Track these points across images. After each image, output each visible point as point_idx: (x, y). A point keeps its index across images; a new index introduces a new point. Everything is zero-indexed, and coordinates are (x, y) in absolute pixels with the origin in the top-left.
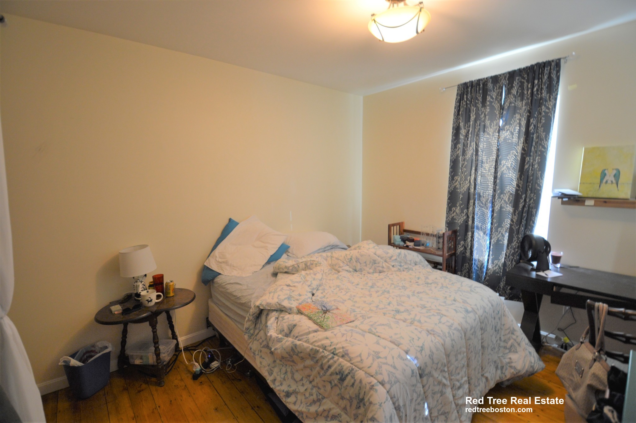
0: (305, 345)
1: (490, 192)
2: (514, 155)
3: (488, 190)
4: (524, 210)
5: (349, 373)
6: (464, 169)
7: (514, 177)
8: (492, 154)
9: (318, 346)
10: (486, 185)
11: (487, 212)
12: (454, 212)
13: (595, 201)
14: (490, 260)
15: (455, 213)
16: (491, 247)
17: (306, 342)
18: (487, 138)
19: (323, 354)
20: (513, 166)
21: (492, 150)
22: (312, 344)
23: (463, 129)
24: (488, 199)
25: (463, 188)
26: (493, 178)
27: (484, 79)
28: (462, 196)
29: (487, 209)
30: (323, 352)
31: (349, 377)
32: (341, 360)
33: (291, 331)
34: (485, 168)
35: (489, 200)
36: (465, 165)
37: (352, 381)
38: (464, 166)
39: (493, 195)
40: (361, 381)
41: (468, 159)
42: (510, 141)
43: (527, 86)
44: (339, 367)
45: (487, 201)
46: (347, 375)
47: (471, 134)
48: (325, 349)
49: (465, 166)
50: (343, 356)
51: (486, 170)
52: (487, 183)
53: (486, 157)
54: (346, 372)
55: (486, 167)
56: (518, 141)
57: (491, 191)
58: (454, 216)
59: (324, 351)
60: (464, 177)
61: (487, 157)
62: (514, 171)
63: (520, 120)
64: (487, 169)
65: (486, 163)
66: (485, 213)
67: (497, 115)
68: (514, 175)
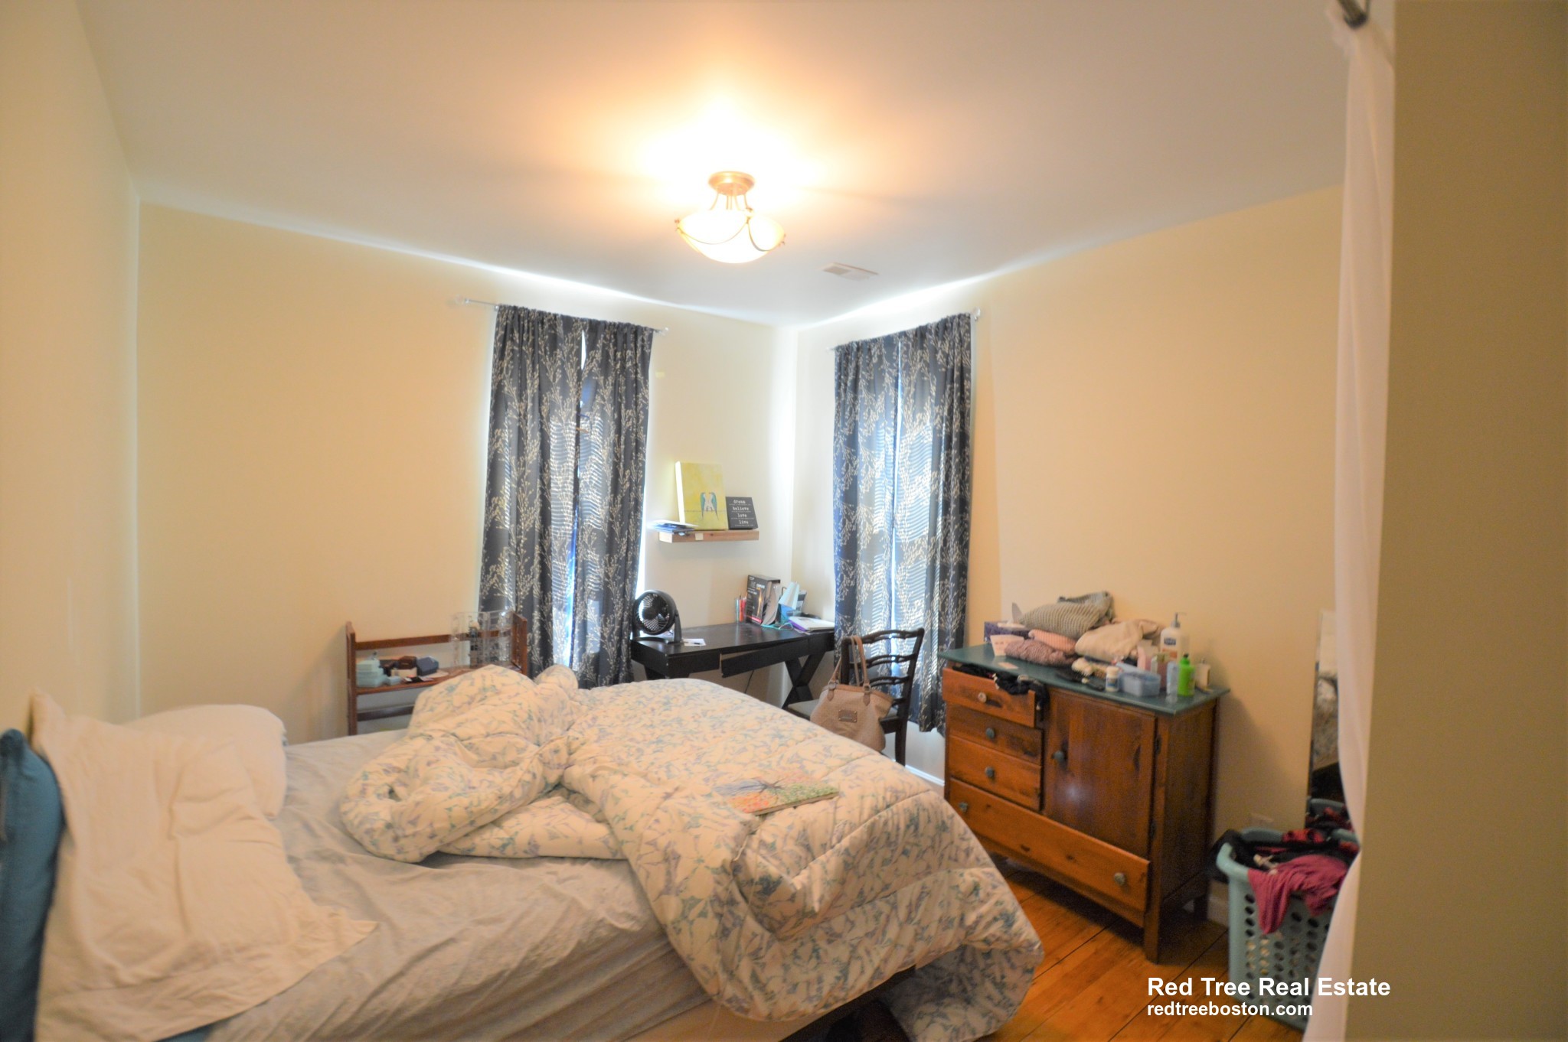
0: (855, 833)
1: (567, 528)
2: (595, 464)
3: (564, 525)
4: (629, 555)
5: (918, 810)
6: (526, 482)
7: (598, 501)
8: (566, 458)
9: (870, 816)
10: (558, 515)
11: (565, 567)
12: (493, 576)
13: (704, 535)
14: (575, 655)
15: (495, 578)
16: (577, 630)
17: (852, 829)
18: (559, 426)
19: (883, 819)
20: (594, 482)
21: (566, 450)
22: (860, 824)
23: (516, 401)
24: (565, 542)
25: (528, 523)
26: (571, 503)
27: (550, 314)
28: (526, 539)
29: (564, 560)
30: (880, 817)
31: (921, 813)
32: (900, 804)
33: (808, 848)
34: (556, 484)
35: (567, 543)
36: (526, 474)
37: (926, 813)
38: (525, 477)
39: (573, 535)
40: (931, 804)
41: (531, 462)
42: (587, 438)
43: (615, 356)
44: (908, 814)
45: (563, 546)
46: (918, 814)
47: (533, 414)
48: (878, 812)
49: (527, 477)
50: (897, 798)
51: (558, 488)
52: (562, 512)
53: (557, 462)
54: (915, 812)
55: (559, 482)
56: (602, 440)
57: (568, 526)
58: (493, 585)
59: (879, 814)
60: (527, 499)
61: (559, 463)
62: (597, 490)
63: (603, 406)
64: (560, 486)
65: (557, 474)
66: (559, 569)
67: (570, 388)
68: (599, 497)
